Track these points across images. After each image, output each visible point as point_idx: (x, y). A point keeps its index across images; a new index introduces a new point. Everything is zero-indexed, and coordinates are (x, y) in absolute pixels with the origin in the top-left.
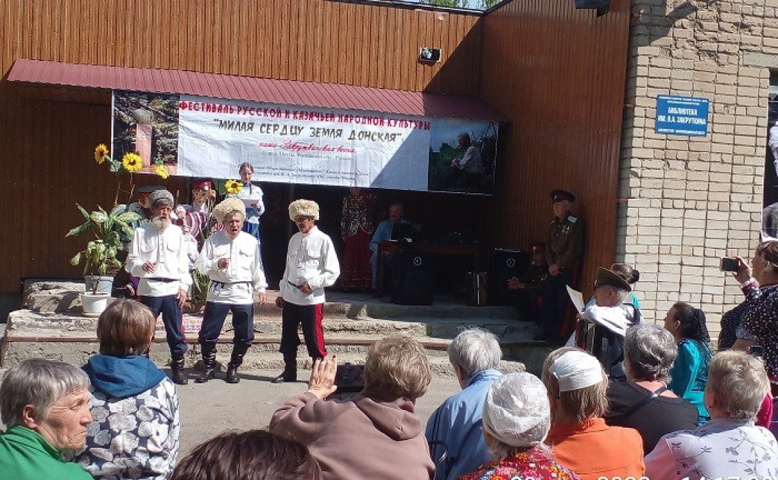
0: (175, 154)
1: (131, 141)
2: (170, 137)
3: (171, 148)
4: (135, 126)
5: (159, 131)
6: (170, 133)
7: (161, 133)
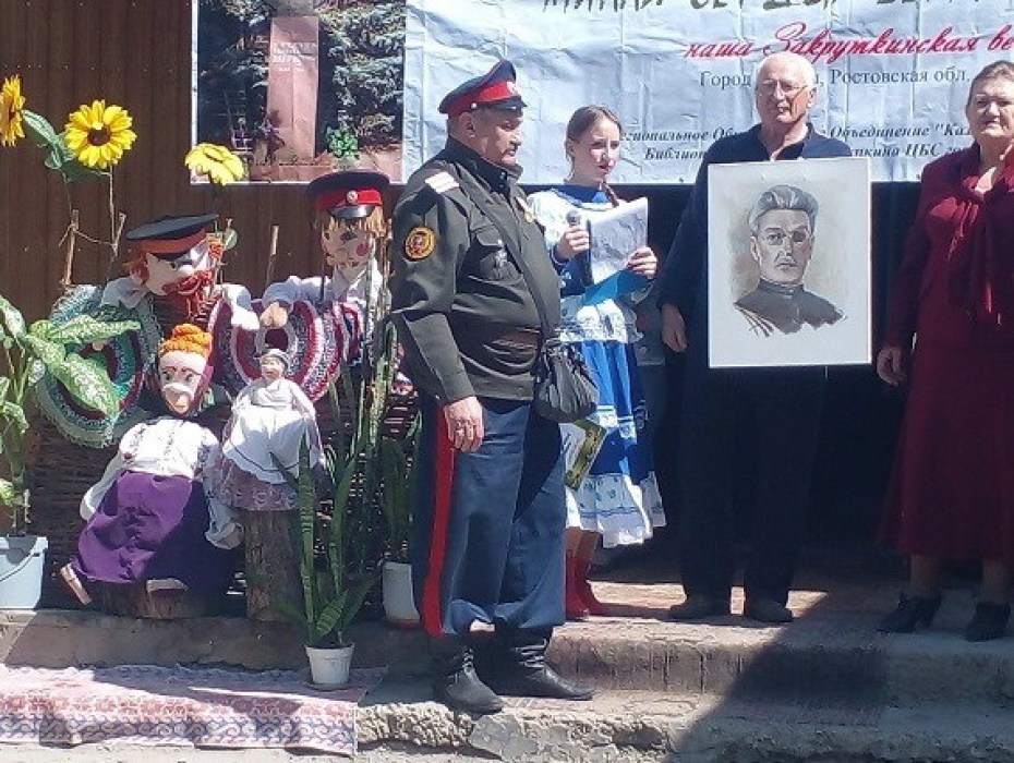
0: (394, 108)
1: (251, 77)
2: (379, 52)
3: (382, 89)
4: (265, 28)
5: (340, 33)
6: (377, 39)
7: (347, 42)
